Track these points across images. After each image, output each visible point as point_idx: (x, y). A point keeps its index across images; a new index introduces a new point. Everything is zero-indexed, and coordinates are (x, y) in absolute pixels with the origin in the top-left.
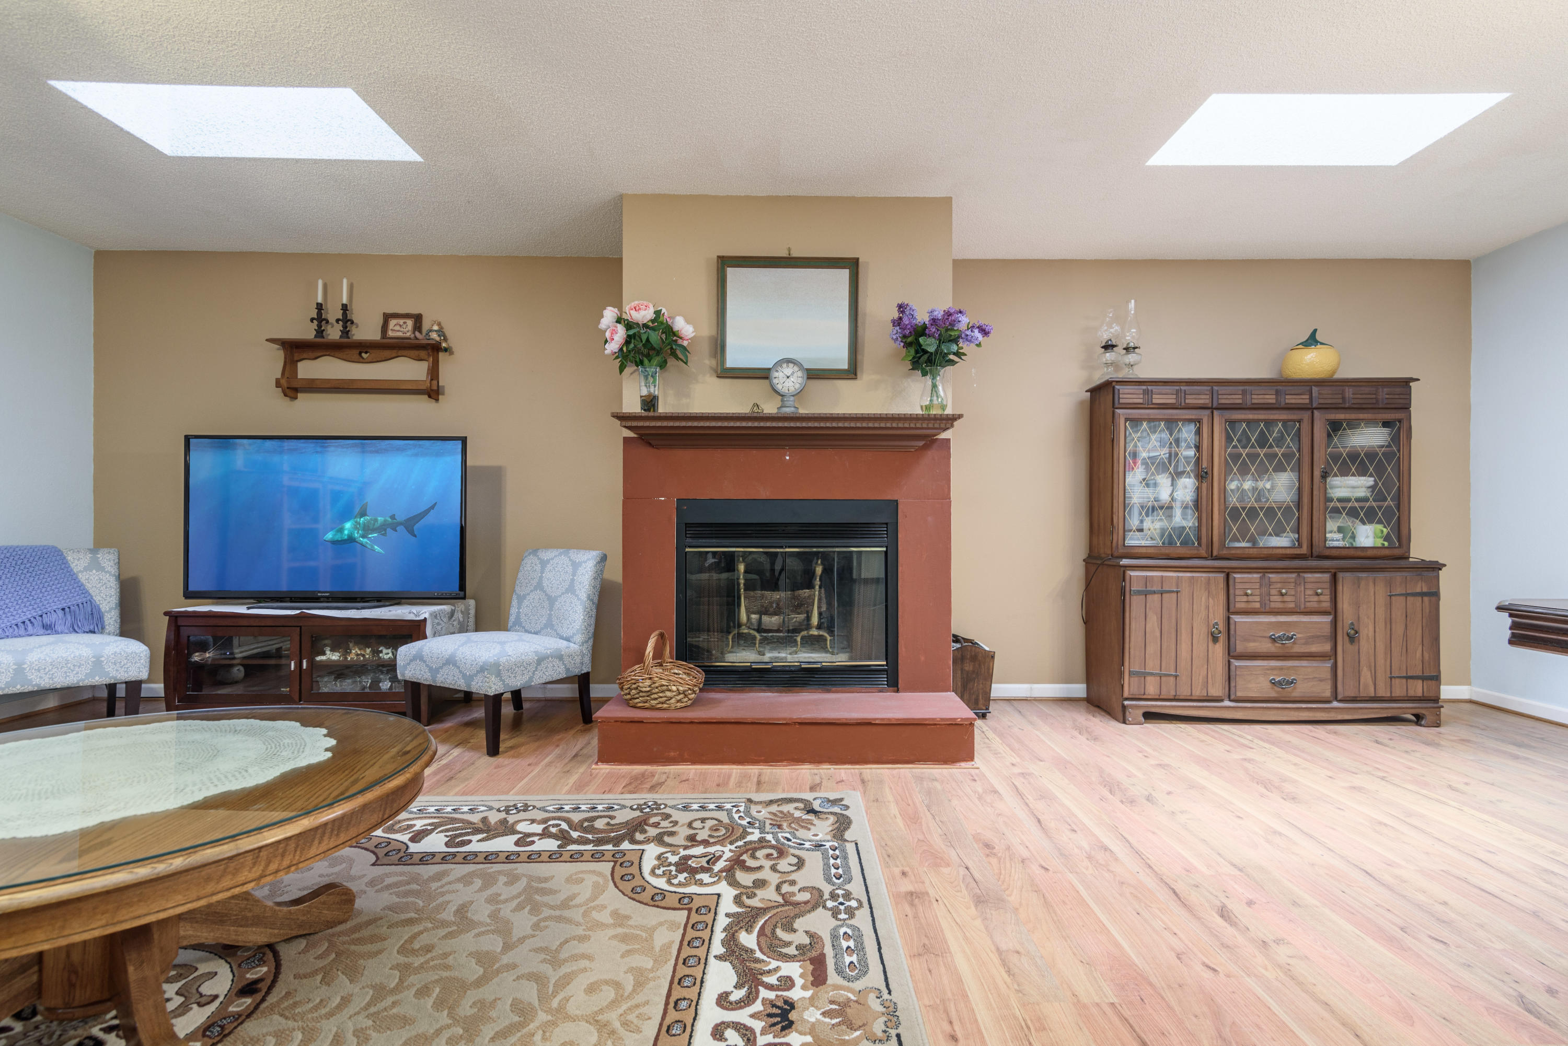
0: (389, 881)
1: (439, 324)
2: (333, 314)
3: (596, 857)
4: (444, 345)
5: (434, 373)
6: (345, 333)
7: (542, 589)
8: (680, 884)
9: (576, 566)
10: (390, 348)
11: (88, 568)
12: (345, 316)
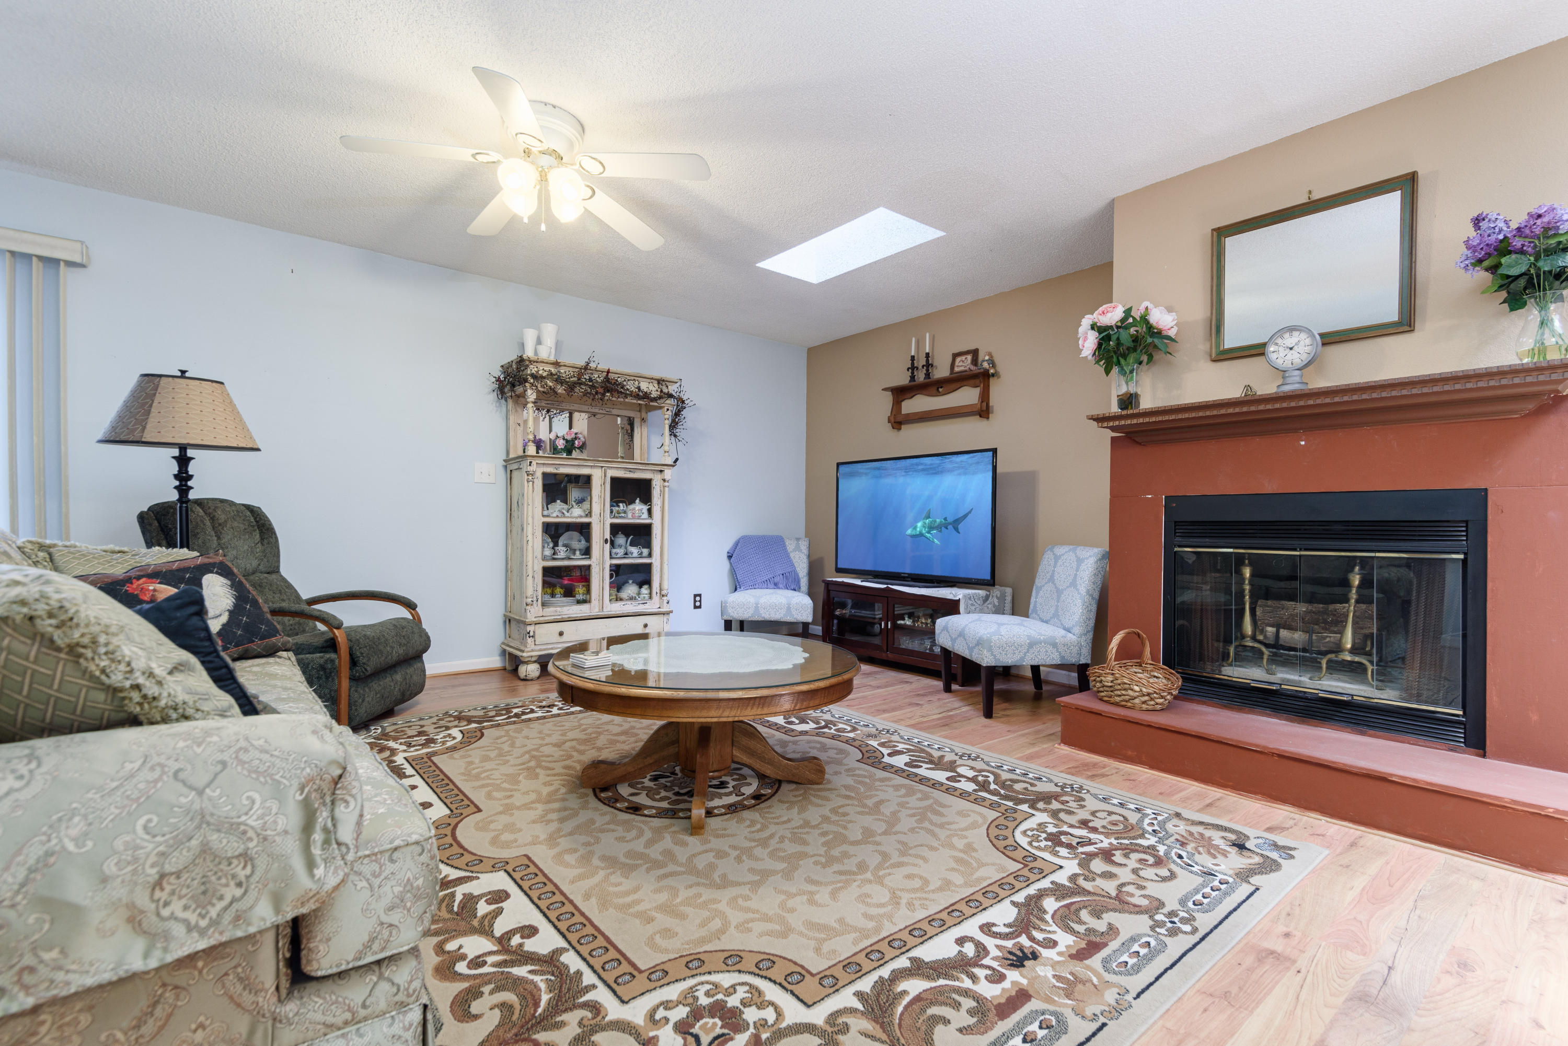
0: (857, 772)
1: (990, 354)
2: (920, 362)
3: (993, 806)
4: (992, 371)
5: (985, 396)
6: (928, 375)
7: (1053, 582)
8: (1039, 848)
9: (1080, 561)
10: (956, 381)
11: (794, 550)
12: (927, 361)
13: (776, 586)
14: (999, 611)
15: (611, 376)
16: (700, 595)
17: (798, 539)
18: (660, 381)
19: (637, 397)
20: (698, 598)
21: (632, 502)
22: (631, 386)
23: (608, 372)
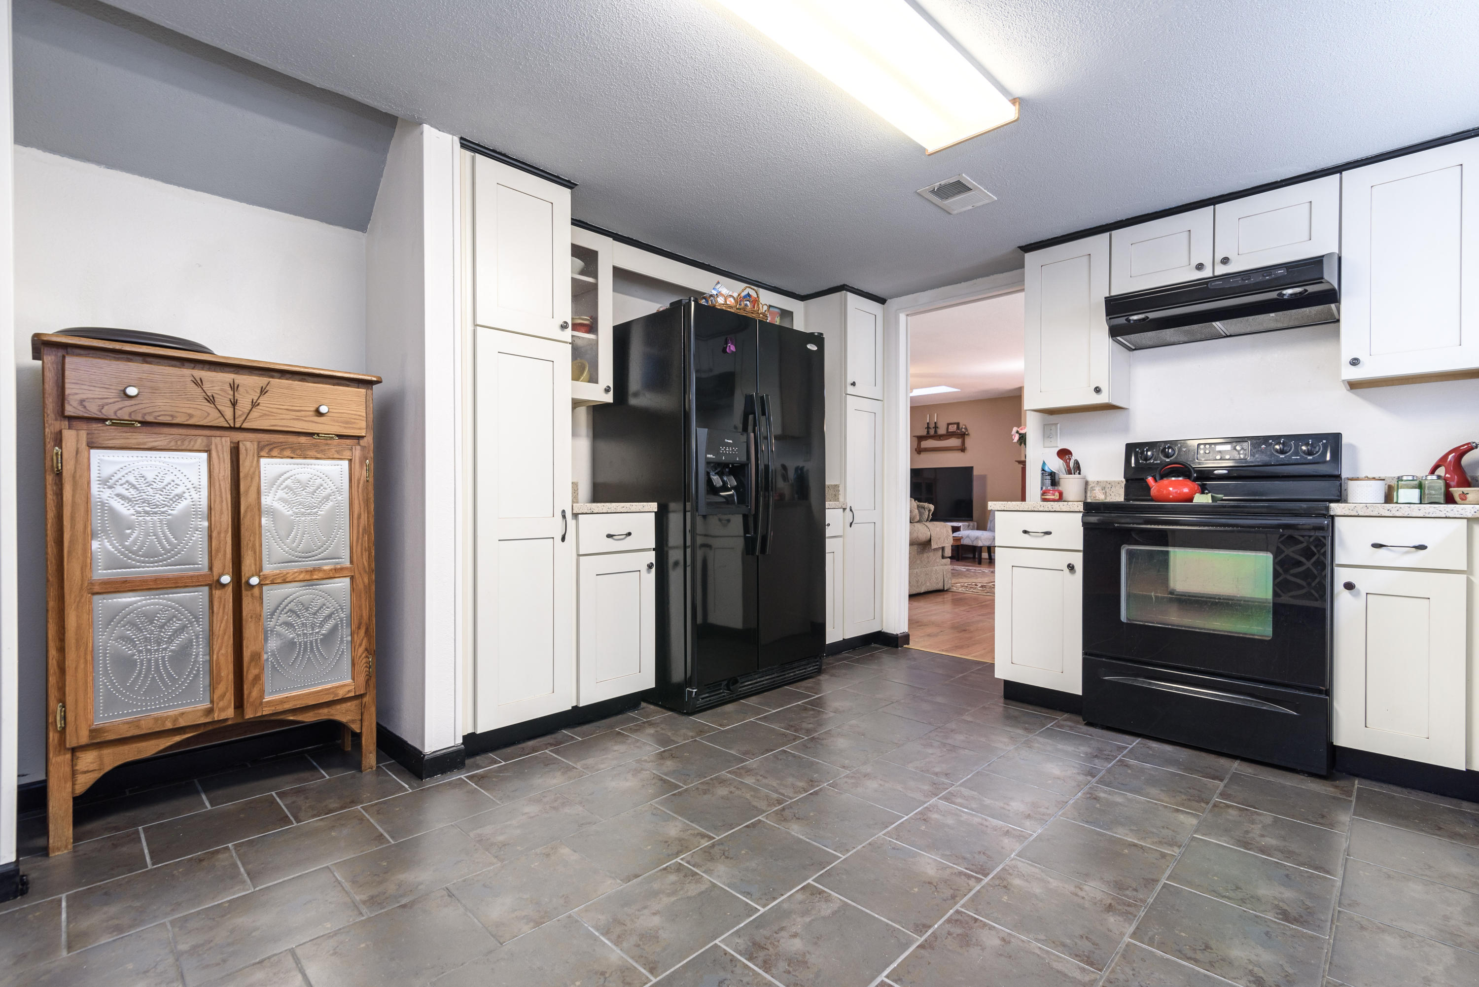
1: (965, 426)
2: (932, 425)
4: (967, 432)
5: (963, 443)
6: (936, 432)
10: (949, 435)
12: (935, 425)
14: (973, 529)
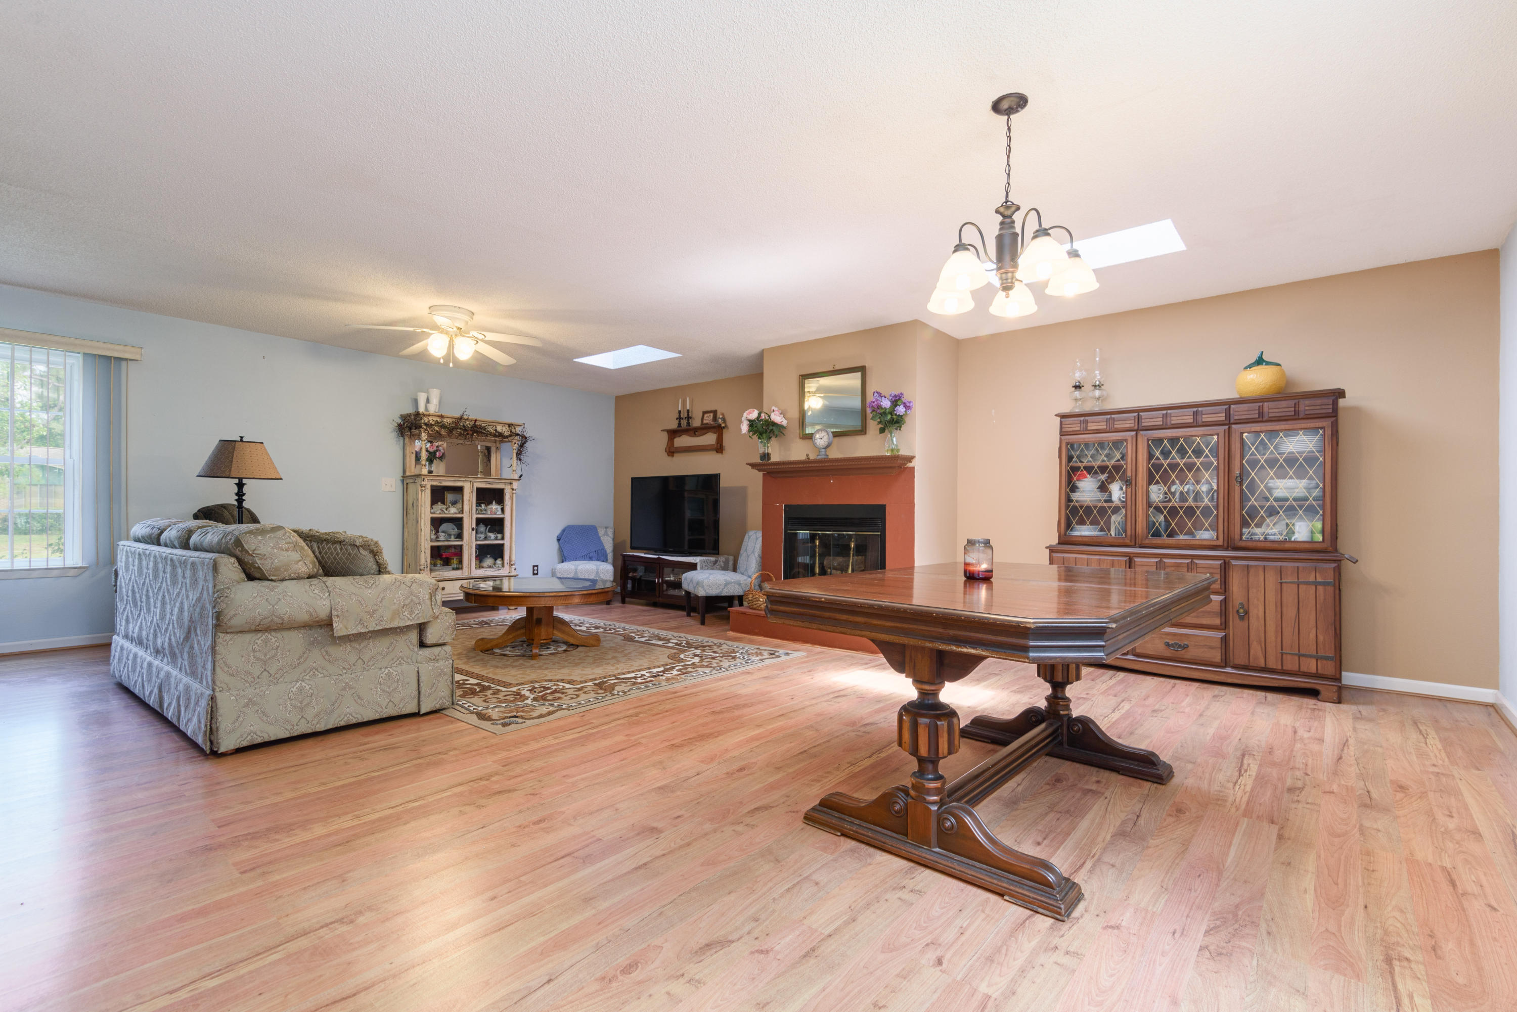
0: (618, 642)
1: (723, 414)
2: (684, 415)
3: (677, 649)
4: (723, 425)
5: (720, 440)
6: (688, 424)
7: (747, 552)
9: (756, 540)
10: (704, 429)
11: (604, 535)
12: (688, 415)
13: (591, 559)
15: (478, 423)
16: (537, 566)
17: (606, 528)
18: (510, 425)
19: (495, 436)
20: (536, 568)
21: (490, 503)
22: (491, 429)
23: (476, 421)
